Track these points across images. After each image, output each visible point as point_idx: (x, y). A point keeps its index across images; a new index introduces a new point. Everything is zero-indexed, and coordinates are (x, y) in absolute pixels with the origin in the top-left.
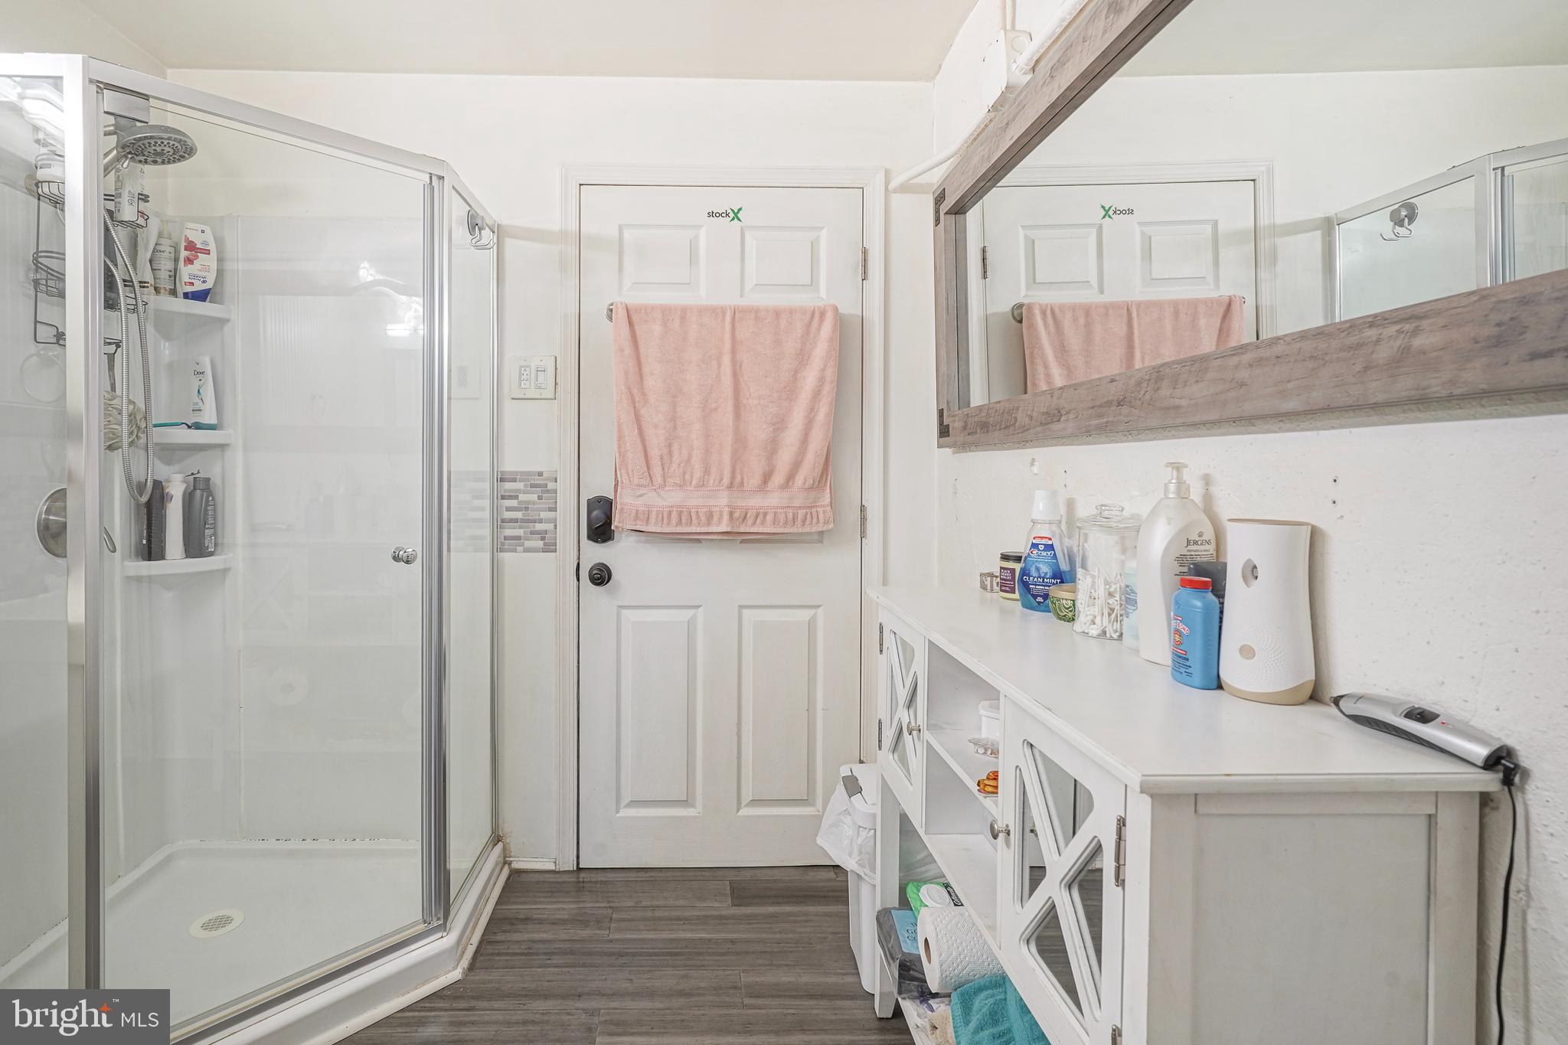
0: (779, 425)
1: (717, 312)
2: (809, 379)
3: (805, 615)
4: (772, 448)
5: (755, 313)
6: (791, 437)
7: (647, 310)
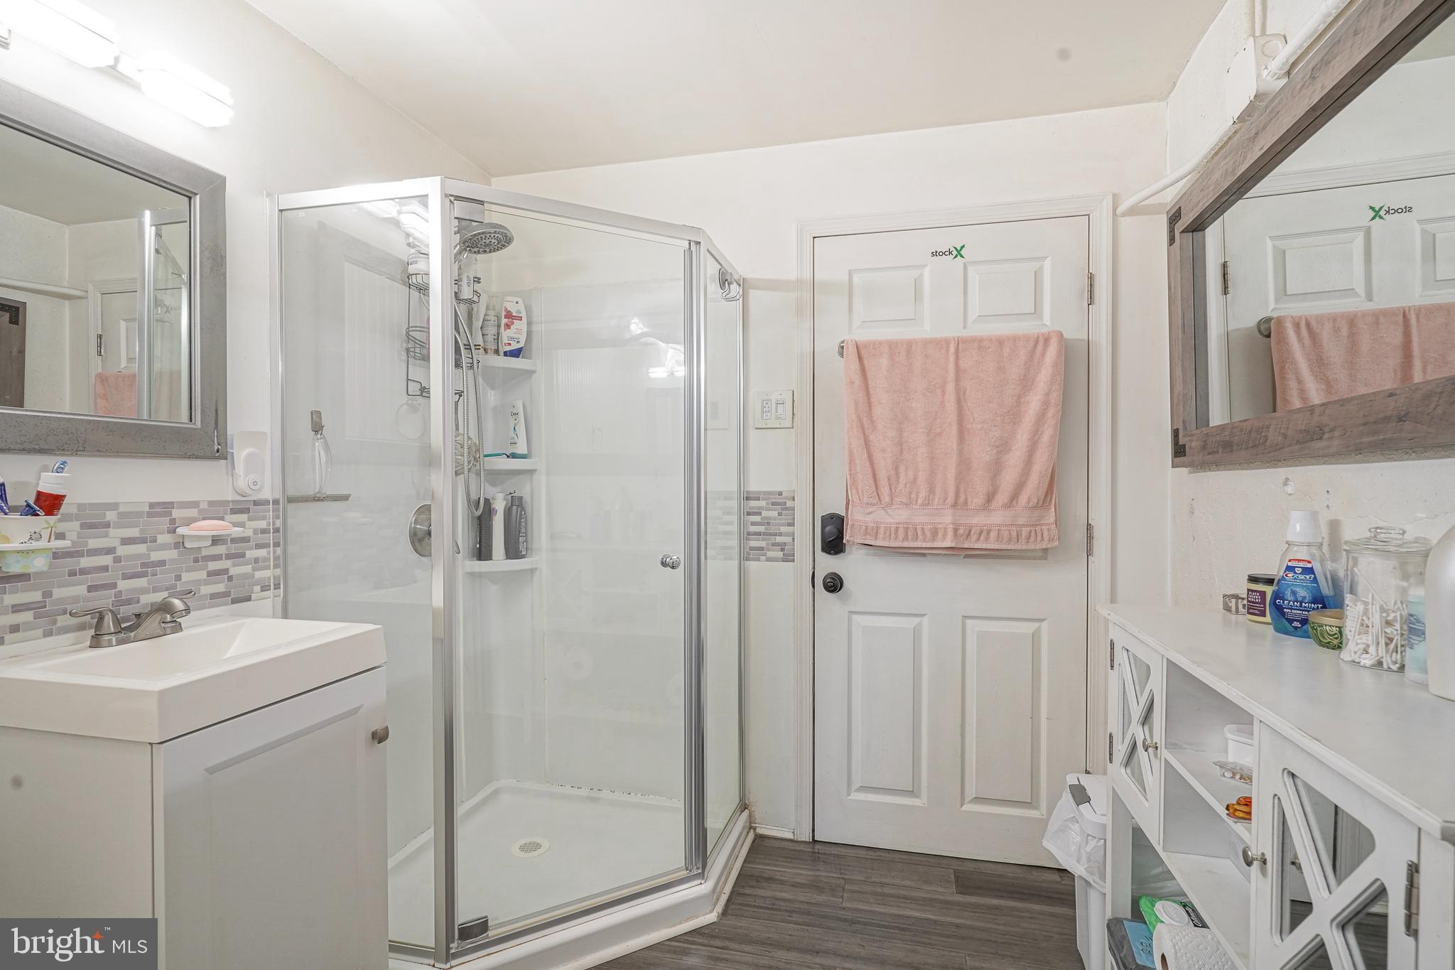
0: (1003, 447)
1: (942, 344)
2: (1034, 402)
3: (1029, 628)
4: (996, 468)
5: (980, 343)
6: (1015, 458)
7: (876, 345)
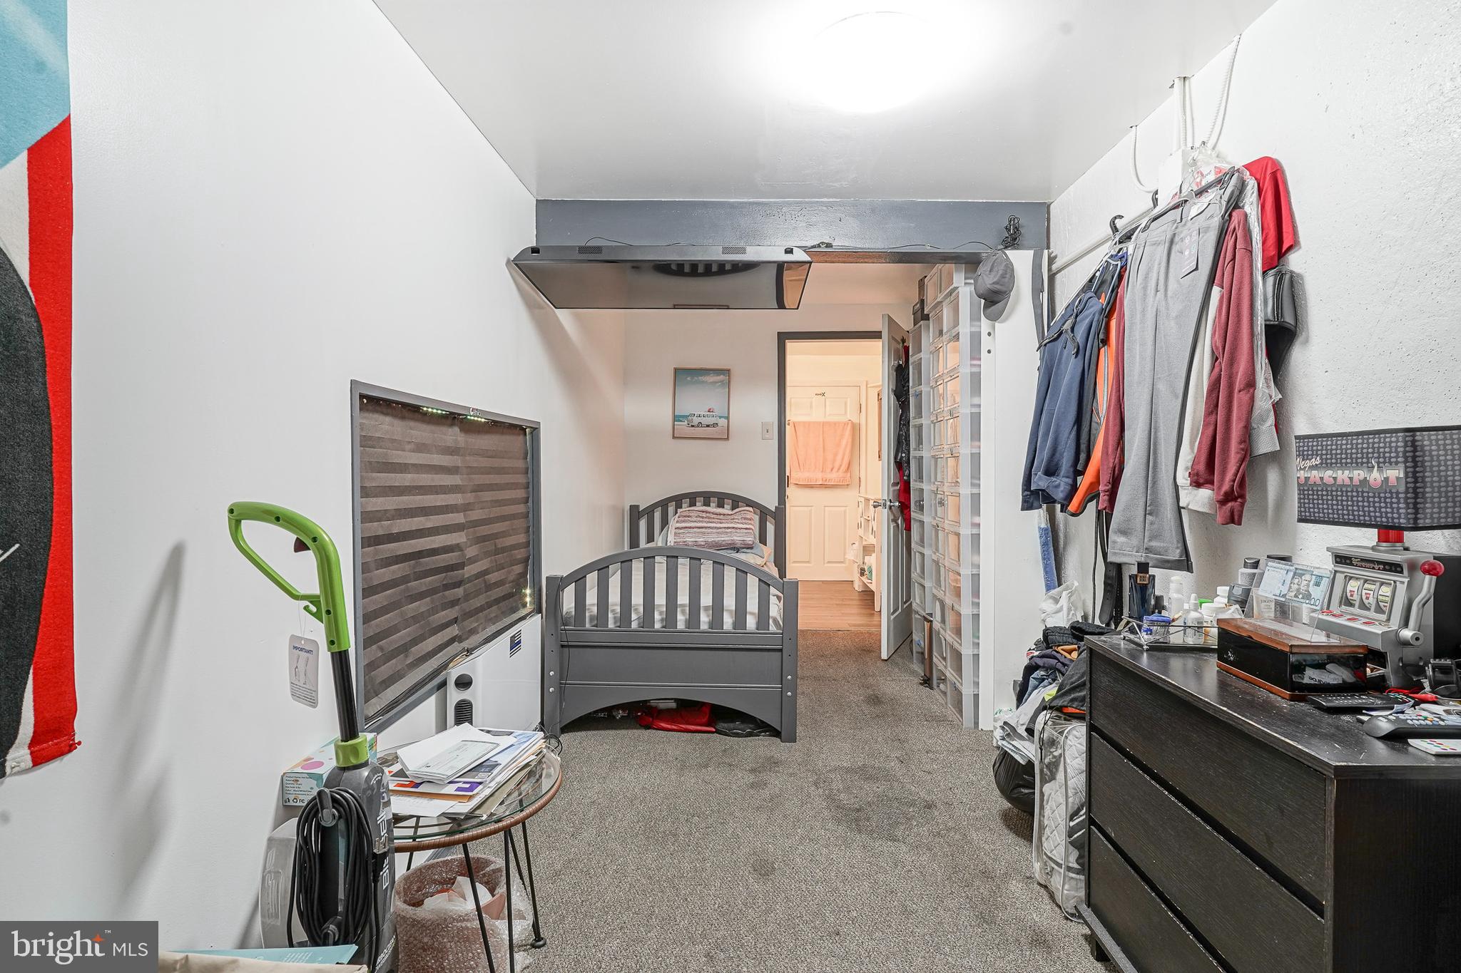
0: (836, 455)
1: (819, 423)
2: (844, 442)
3: (843, 509)
4: (834, 461)
5: (829, 423)
6: (839, 457)
7: (799, 422)
